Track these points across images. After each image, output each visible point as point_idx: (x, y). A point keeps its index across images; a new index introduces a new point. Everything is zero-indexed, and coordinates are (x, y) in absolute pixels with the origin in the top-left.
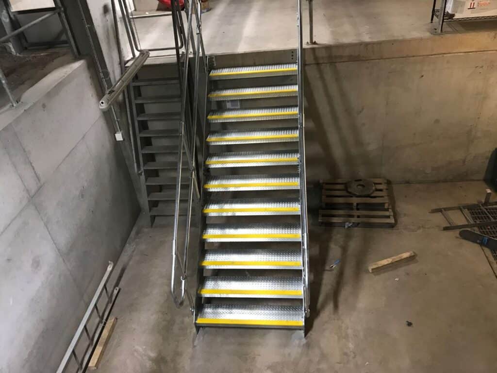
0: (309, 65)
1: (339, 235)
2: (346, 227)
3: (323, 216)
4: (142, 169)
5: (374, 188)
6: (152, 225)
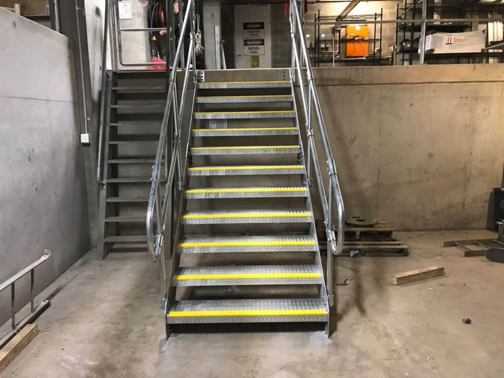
2: (351, 256)
4: (105, 182)
6: (104, 258)
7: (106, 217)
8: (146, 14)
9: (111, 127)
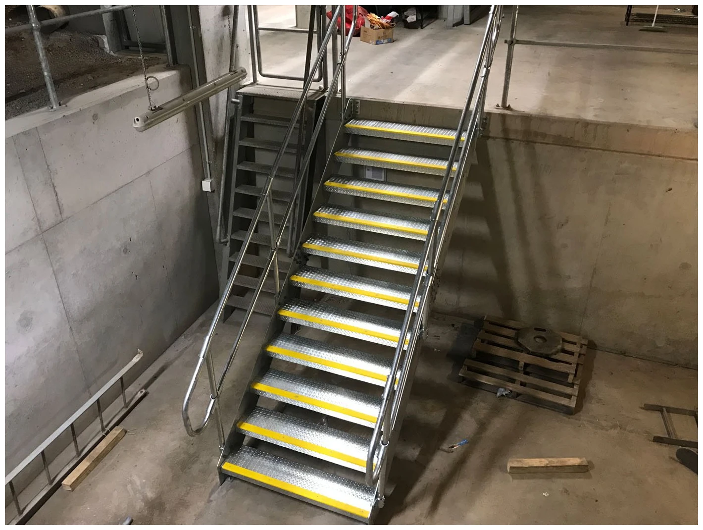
0: (494, 138)
1: (483, 404)
2: (498, 394)
3: (470, 369)
4: (228, 238)
5: (559, 347)
6: (225, 320)
9: (239, 170)
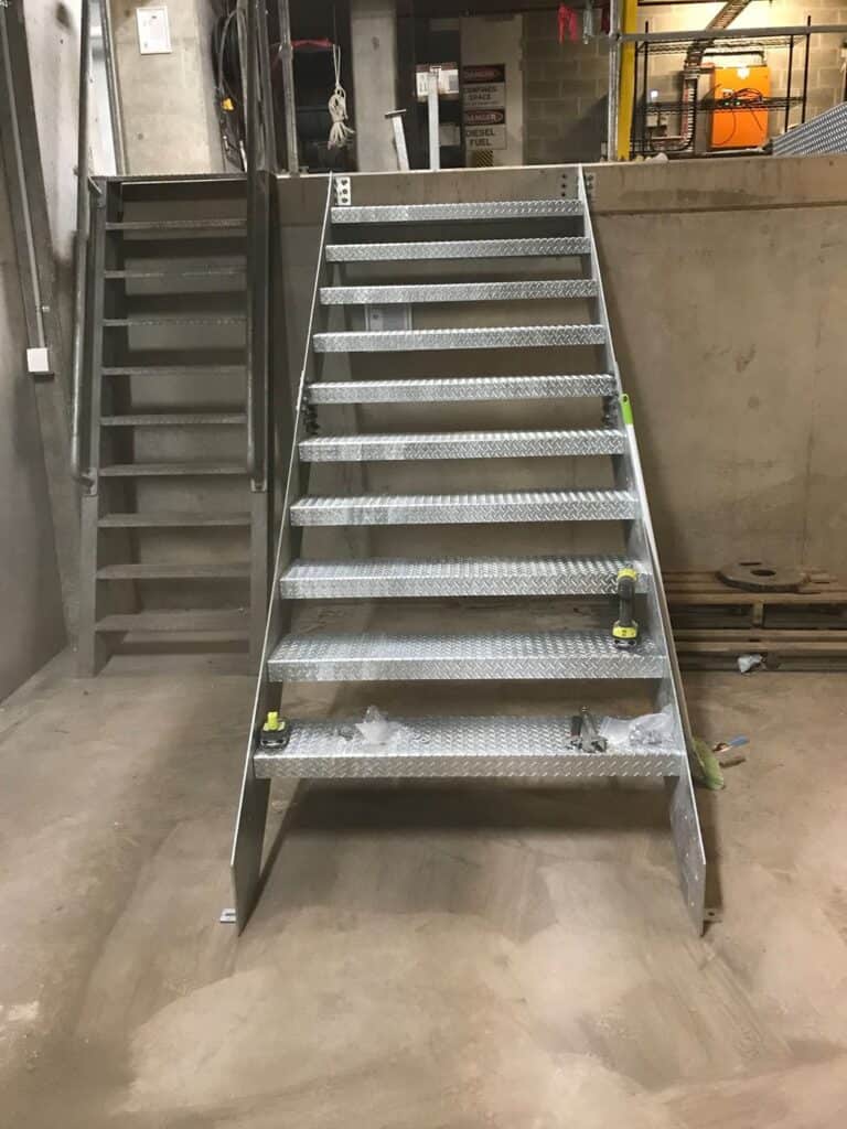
2: (743, 669)
4: (93, 474)
6: (96, 671)
7: (100, 566)
8: (206, 41)
9: (108, 331)
